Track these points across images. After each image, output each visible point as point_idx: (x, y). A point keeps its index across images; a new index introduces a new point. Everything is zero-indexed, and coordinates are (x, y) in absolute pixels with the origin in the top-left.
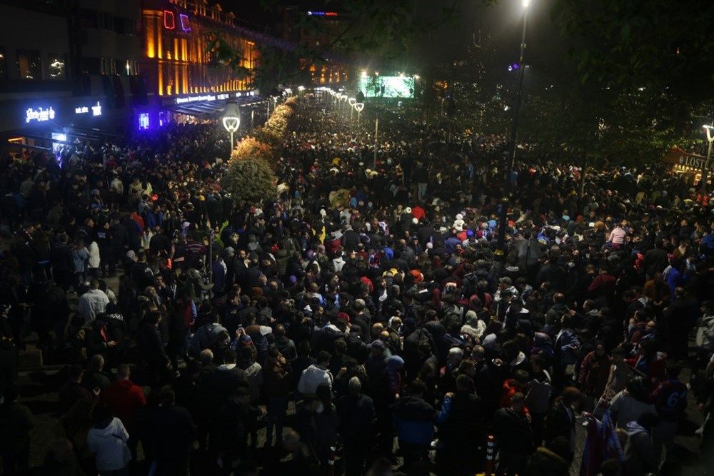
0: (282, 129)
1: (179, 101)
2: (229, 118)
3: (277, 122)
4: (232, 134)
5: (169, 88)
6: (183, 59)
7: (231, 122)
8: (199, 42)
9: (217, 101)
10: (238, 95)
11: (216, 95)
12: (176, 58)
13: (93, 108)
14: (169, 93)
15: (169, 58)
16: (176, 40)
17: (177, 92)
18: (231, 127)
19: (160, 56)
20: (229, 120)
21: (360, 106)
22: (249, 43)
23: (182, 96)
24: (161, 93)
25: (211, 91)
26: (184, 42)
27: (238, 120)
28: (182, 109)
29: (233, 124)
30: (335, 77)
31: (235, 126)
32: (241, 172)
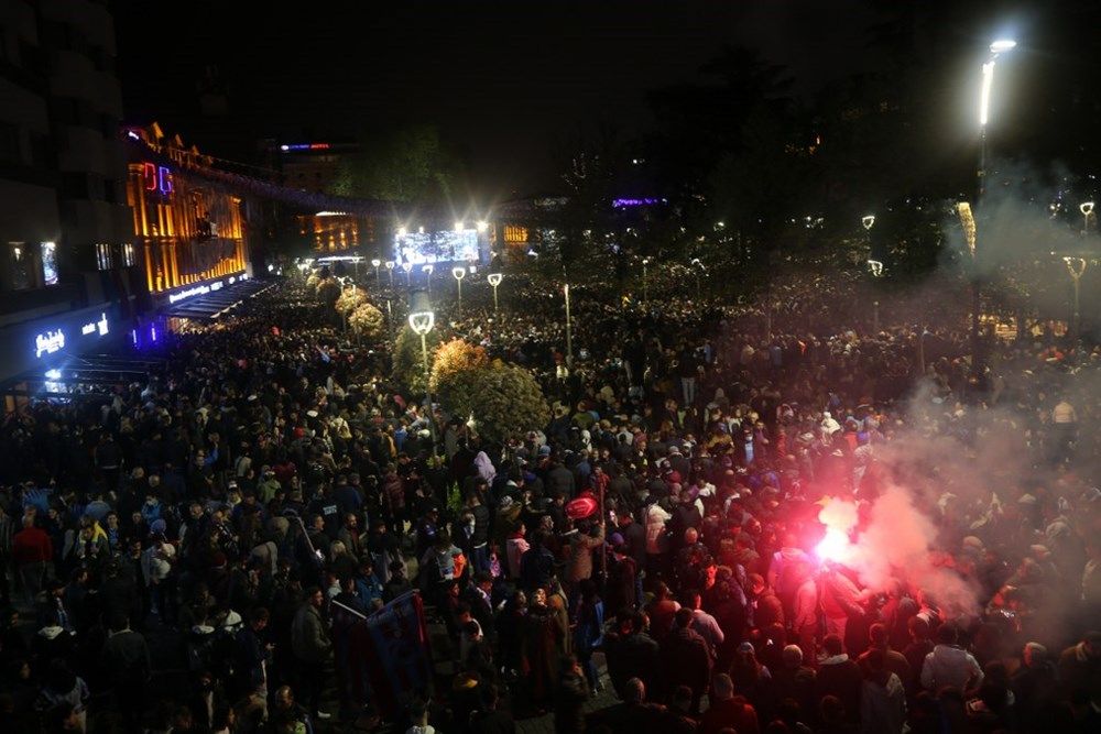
1: (173, 299)
2: (417, 315)
4: (423, 337)
5: (159, 280)
6: (170, 234)
7: (420, 320)
8: (185, 204)
9: (212, 293)
10: (232, 280)
11: (208, 283)
12: (163, 234)
13: (99, 324)
14: (160, 289)
15: (156, 234)
16: (160, 206)
17: (168, 286)
18: (422, 327)
19: (145, 233)
20: (416, 318)
21: (497, 278)
22: (235, 200)
23: (175, 291)
24: (151, 289)
25: (201, 278)
26: (168, 208)
27: (431, 315)
28: (179, 310)
29: (425, 321)
30: (337, 240)
31: (427, 324)
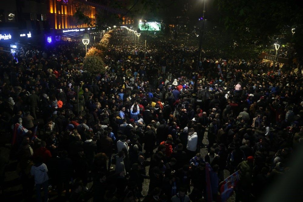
0: (107, 43)
1: (64, 31)
3: (105, 40)
4: (86, 46)
5: (60, 26)
6: (65, 14)
7: (85, 41)
8: (72, 7)
9: (80, 32)
10: (89, 29)
11: (79, 29)
12: (62, 13)
13: (28, 34)
14: (60, 28)
15: (60, 13)
16: (62, 6)
17: (63, 28)
19: (55, 12)
21: (139, 34)
22: (93, 7)
23: (65, 29)
24: (56, 28)
25: (77, 27)
26: (65, 7)
27: (89, 40)
28: (65, 35)
29: (87, 42)
30: (128, 22)
31: (87, 43)
32: (90, 62)
